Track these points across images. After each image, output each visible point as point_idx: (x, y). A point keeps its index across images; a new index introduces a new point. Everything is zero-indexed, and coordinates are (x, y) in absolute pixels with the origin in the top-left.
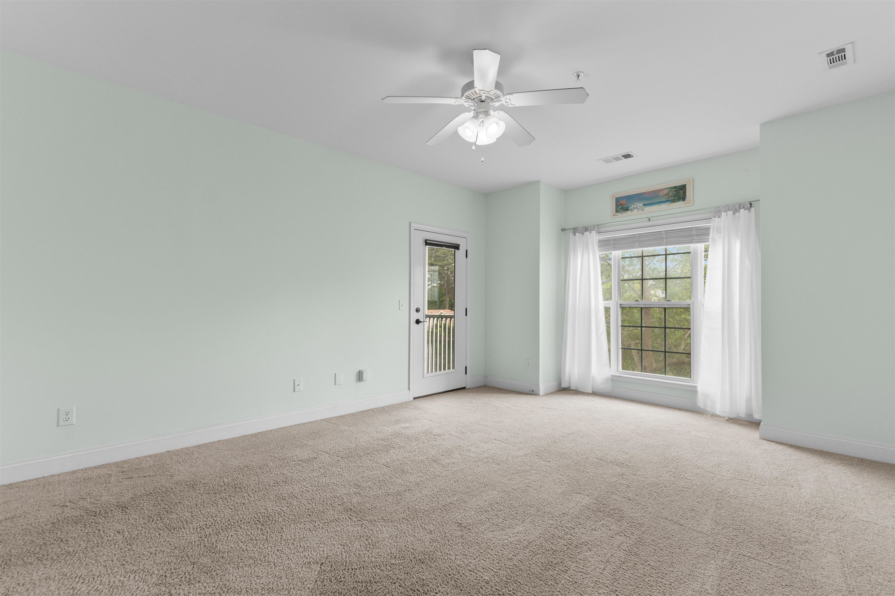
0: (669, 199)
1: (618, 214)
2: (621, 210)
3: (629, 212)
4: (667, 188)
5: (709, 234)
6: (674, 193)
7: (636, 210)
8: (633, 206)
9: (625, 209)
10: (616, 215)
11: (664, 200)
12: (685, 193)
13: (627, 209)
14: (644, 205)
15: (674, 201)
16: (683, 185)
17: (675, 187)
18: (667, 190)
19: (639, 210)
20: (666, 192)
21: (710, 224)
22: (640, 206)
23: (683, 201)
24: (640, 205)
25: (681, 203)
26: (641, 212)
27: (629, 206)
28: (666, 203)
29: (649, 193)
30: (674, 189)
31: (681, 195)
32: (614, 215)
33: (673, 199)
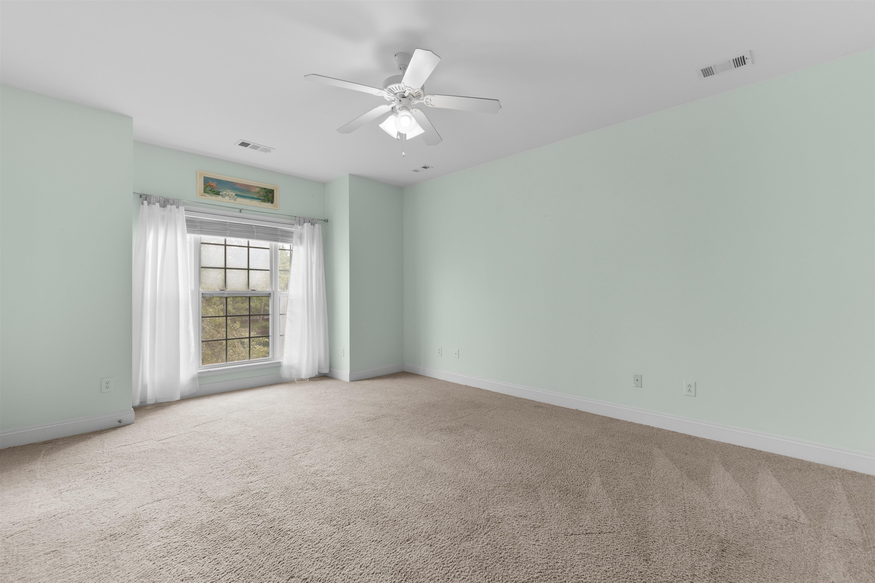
0: (260, 198)
1: (206, 195)
2: (210, 192)
3: (219, 198)
4: (258, 187)
5: (292, 237)
6: (264, 193)
7: (227, 198)
8: (224, 193)
9: (215, 192)
10: (204, 195)
11: (255, 197)
12: (273, 196)
13: (218, 194)
14: (236, 195)
15: (264, 201)
16: (272, 190)
17: (265, 189)
18: (258, 189)
19: (231, 198)
20: (257, 190)
21: (293, 229)
22: (232, 195)
23: (271, 203)
24: (232, 193)
25: (269, 205)
26: (233, 201)
27: (220, 191)
28: (258, 201)
29: (242, 185)
30: (264, 191)
31: (270, 198)
32: (202, 195)
33: (263, 198)
